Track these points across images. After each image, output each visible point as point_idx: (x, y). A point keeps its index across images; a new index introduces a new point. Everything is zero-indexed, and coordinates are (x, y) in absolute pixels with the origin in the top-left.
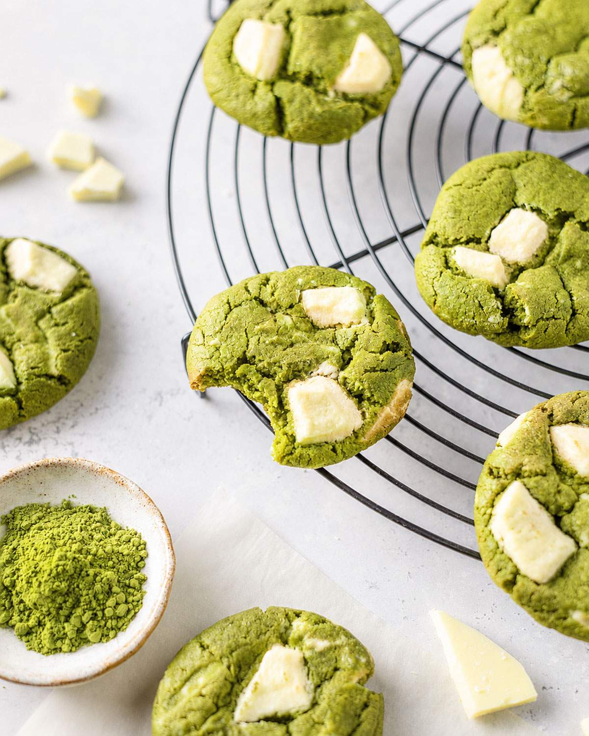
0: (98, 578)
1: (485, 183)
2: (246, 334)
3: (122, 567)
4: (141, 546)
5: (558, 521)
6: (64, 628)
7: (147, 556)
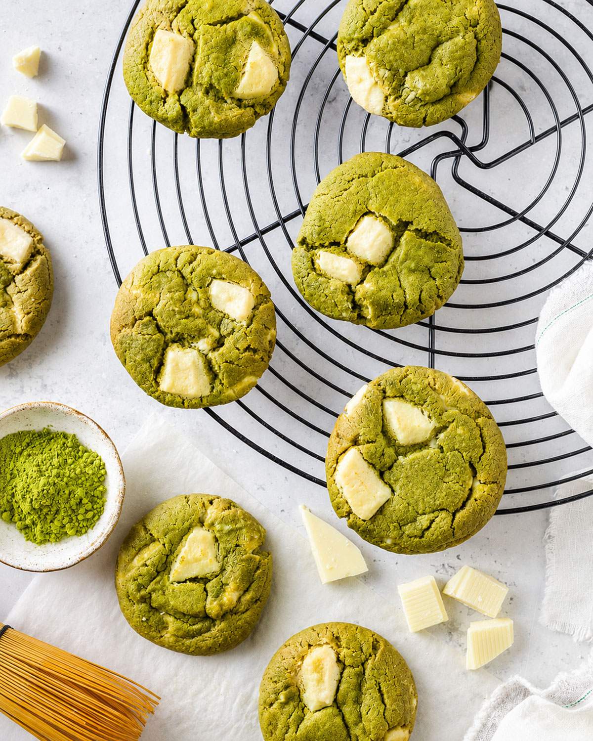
0: (72, 495)
4: (101, 467)
5: (381, 475)
6: (50, 527)
7: (106, 473)
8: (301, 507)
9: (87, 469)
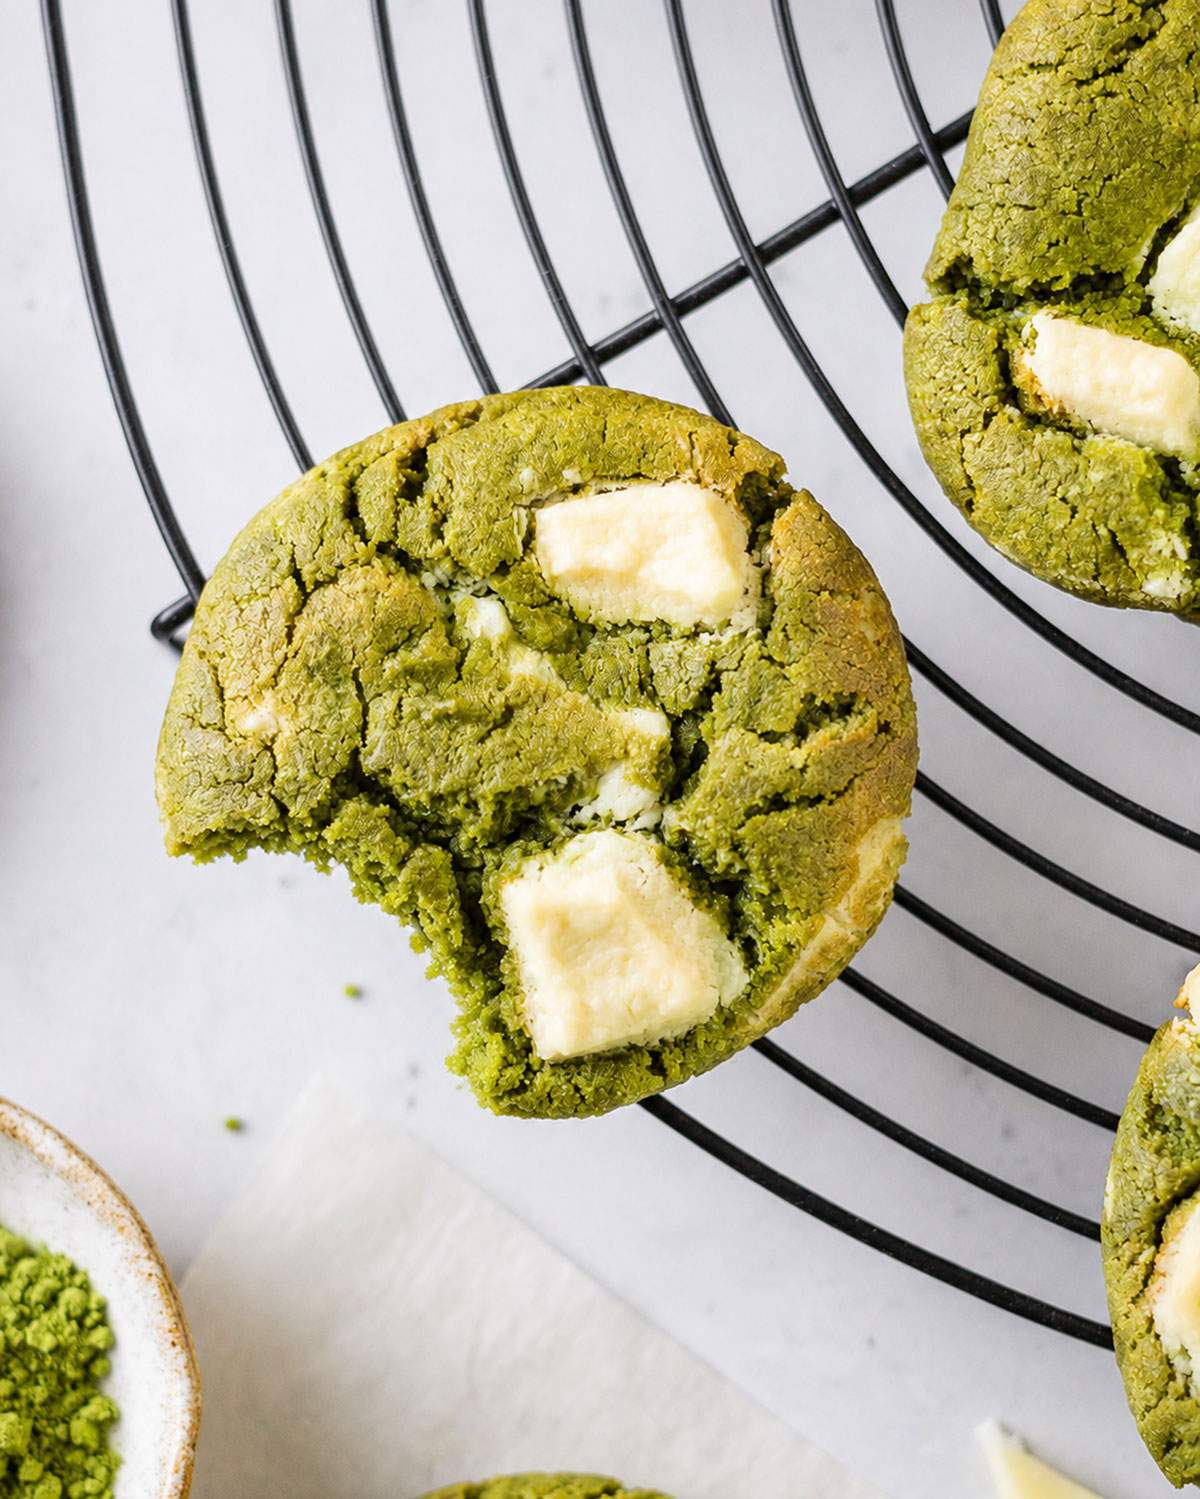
1: (1139, 57)
2: (359, 687)
3: (40, 1393)
4: (91, 1317)
7: (112, 1344)
8: (987, 1433)
9: (30, 1331)
